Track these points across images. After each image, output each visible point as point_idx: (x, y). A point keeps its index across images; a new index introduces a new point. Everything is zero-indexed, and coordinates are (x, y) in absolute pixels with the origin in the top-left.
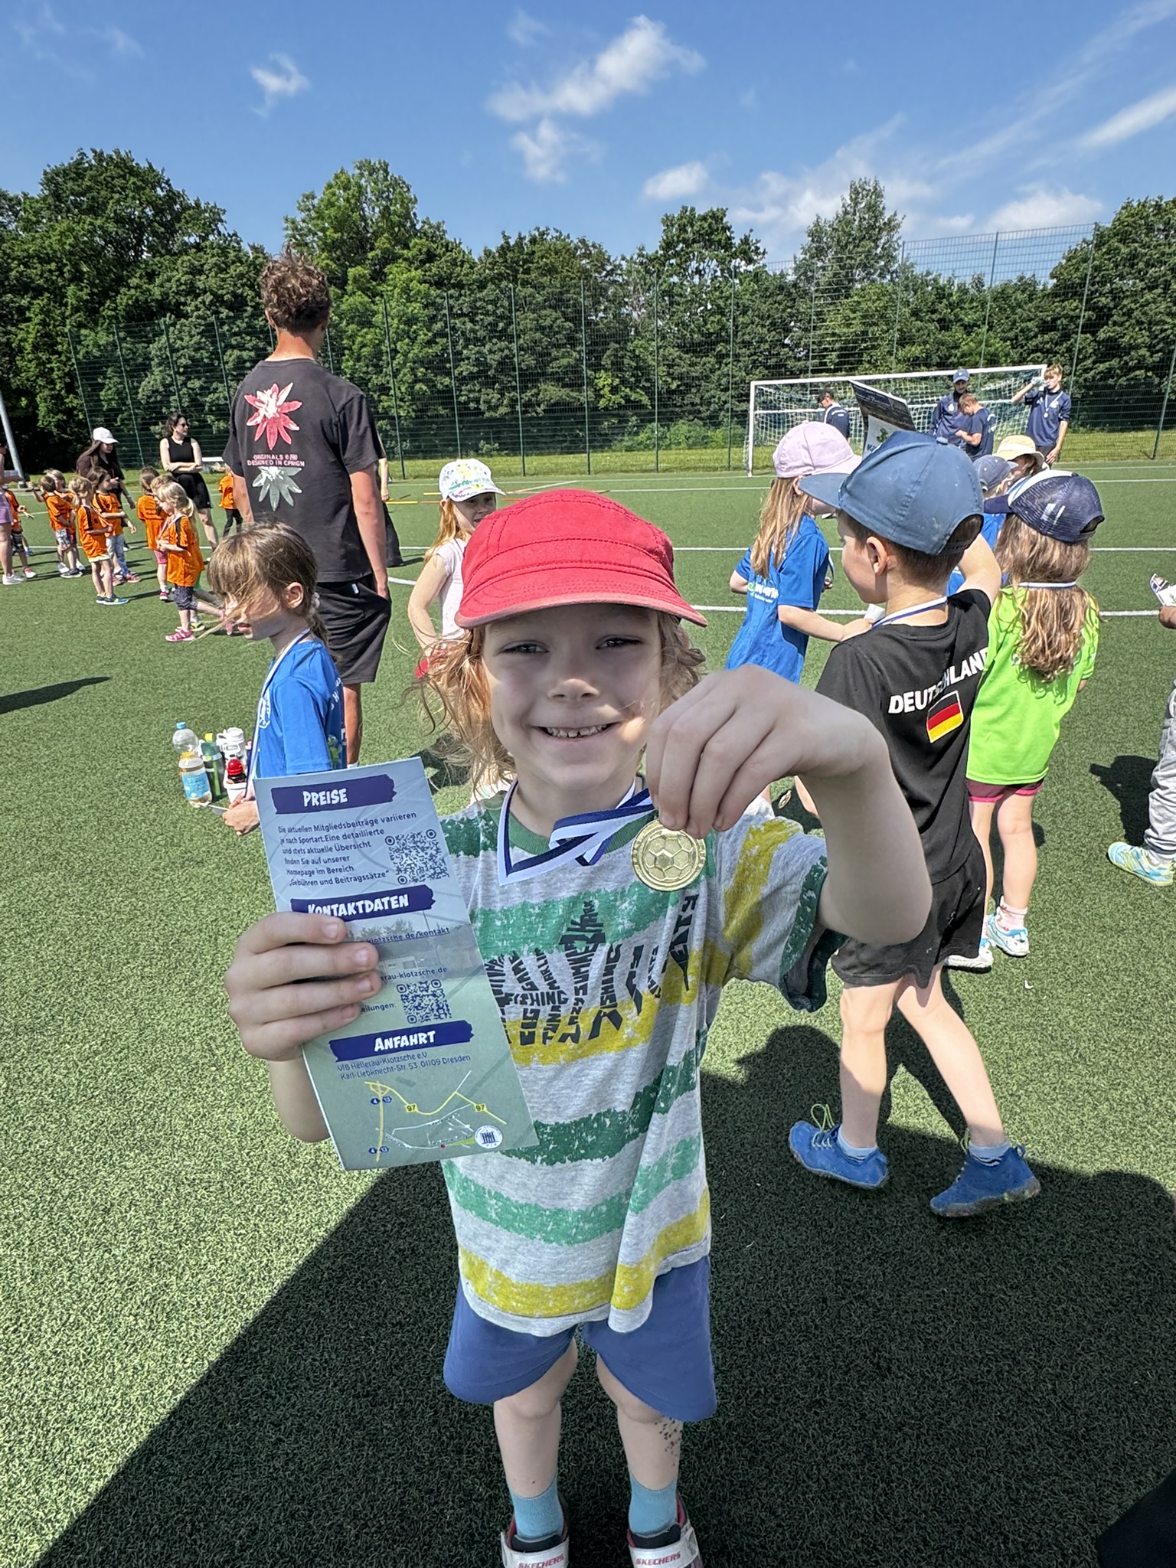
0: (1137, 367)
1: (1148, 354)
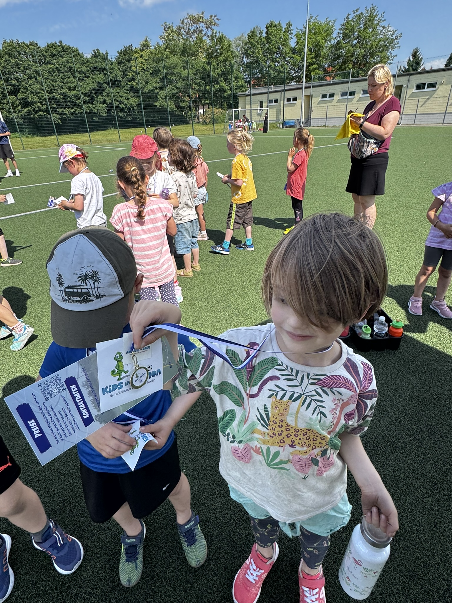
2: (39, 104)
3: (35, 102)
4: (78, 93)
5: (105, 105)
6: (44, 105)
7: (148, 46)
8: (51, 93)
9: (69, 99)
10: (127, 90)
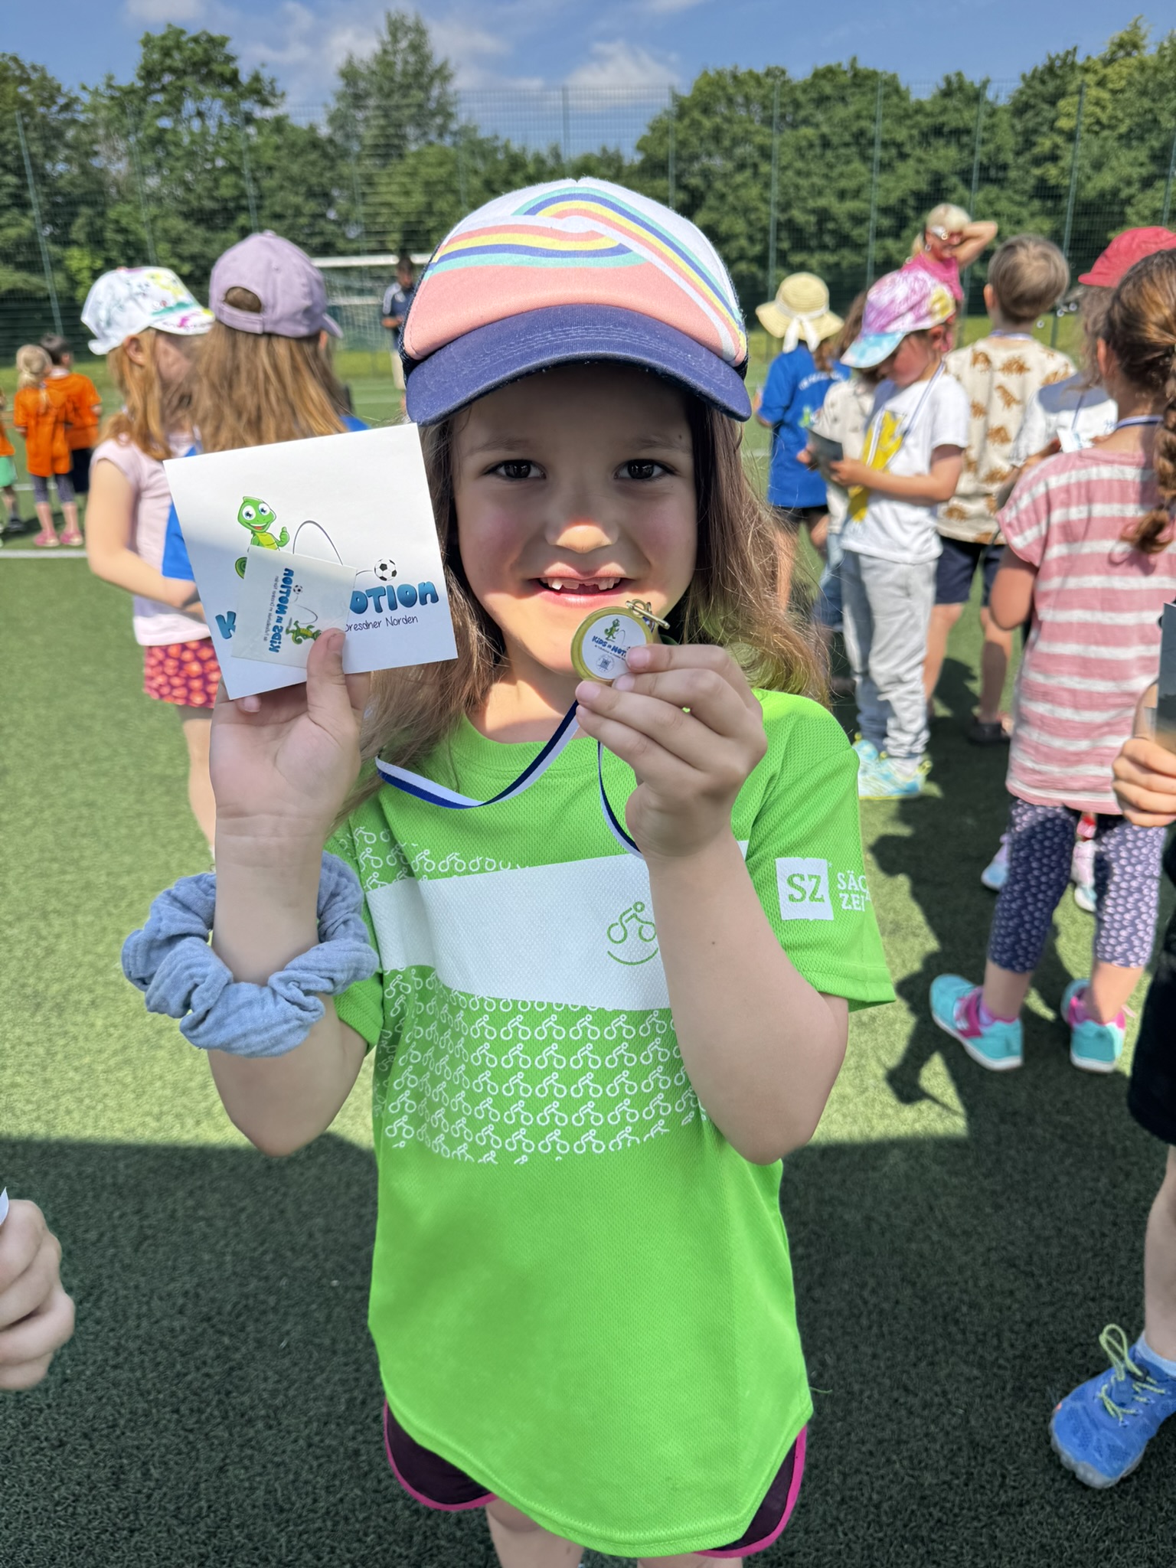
4: (864, 205)
7: (1135, 46)
8: (785, 210)
9: (833, 227)
10: (1023, 192)
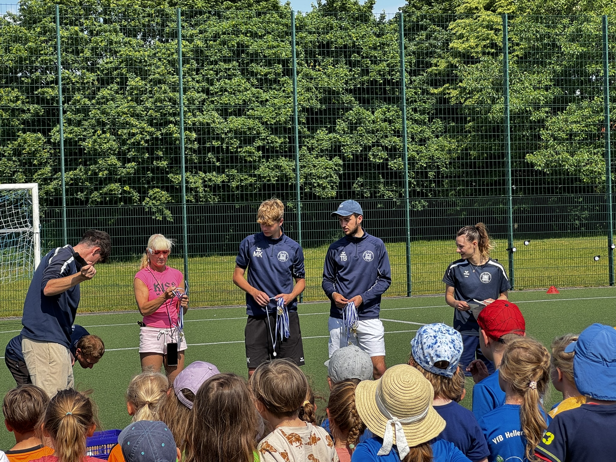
0: (109, 180)
1: (119, 164)
2: (113, 160)
3: (104, 154)
4: (250, 123)
5: (337, 160)
6: (129, 161)
8: (158, 126)
9: (216, 143)
10: (423, 112)
